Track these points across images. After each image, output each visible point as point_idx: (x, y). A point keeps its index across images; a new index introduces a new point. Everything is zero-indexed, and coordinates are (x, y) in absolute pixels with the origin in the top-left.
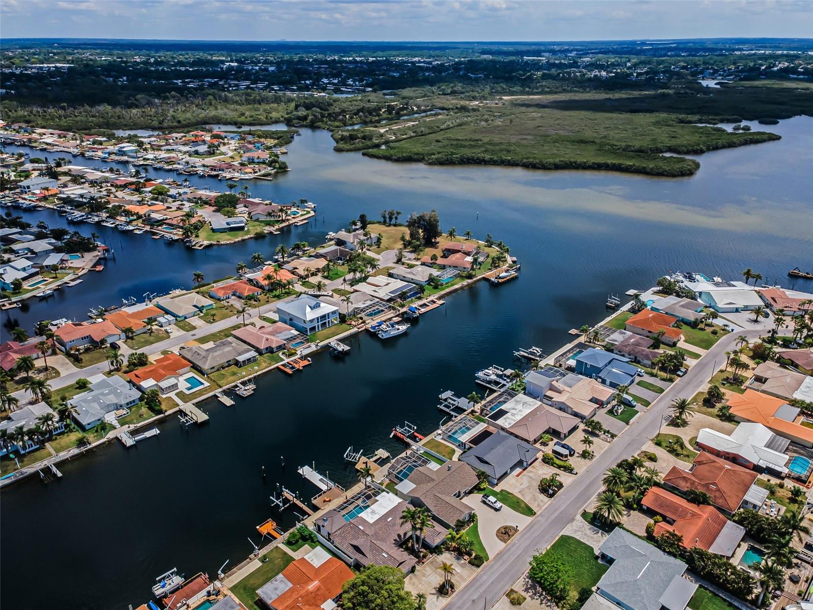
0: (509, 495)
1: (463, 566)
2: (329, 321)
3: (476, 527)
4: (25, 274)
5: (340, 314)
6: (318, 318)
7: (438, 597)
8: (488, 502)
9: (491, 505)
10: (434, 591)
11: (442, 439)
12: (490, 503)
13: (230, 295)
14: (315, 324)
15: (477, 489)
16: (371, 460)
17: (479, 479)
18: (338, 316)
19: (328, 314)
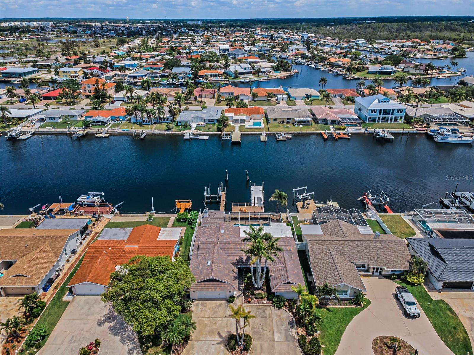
0: (448, 312)
1: (288, 337)
2: (392, 117)
3: (354, 313)
4: (243, 71)
5: (406, 114)
6: (381, 111)
7: (220, 343)
8: (400, 297)
9: (403, 303)
10: (224, 335)
11: (411, 220)
12: (402, 300)
13: (337, 96)
14: (376, 115)
15: (401, 277)
16: (316, 205)
17: (410, 267)
18: (403, 116)
19: (393, 110)
